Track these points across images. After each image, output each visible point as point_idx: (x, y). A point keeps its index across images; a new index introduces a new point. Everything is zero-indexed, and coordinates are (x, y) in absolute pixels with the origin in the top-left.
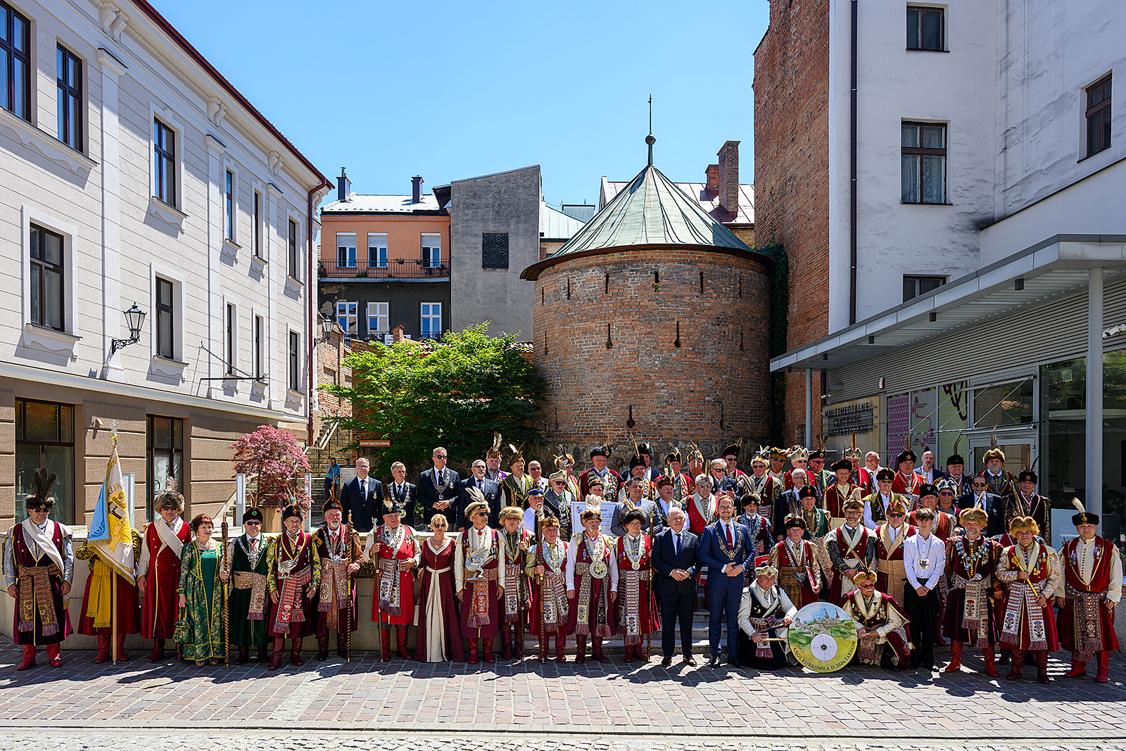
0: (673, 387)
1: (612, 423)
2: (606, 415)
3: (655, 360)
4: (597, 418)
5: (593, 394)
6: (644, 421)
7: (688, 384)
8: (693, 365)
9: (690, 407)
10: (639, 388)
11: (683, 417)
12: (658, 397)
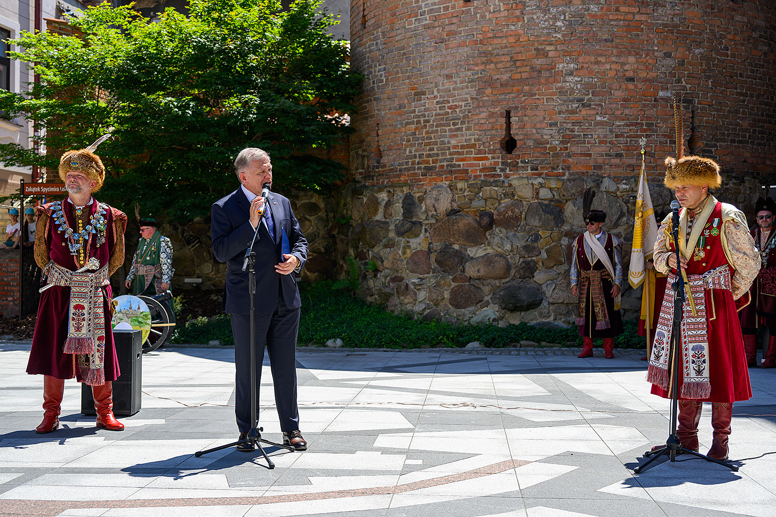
0: (591, 72)
1: (474, 146)
2: (460, 129)
3: (555, 19)
4: (445, 137)
5: (438, 91)
6: (535, 140)
7: (623, 64)
8: (632, 27)
9: (627, 111)
10: (524, 75)
11: (611, 131)
12: (562, 92)
